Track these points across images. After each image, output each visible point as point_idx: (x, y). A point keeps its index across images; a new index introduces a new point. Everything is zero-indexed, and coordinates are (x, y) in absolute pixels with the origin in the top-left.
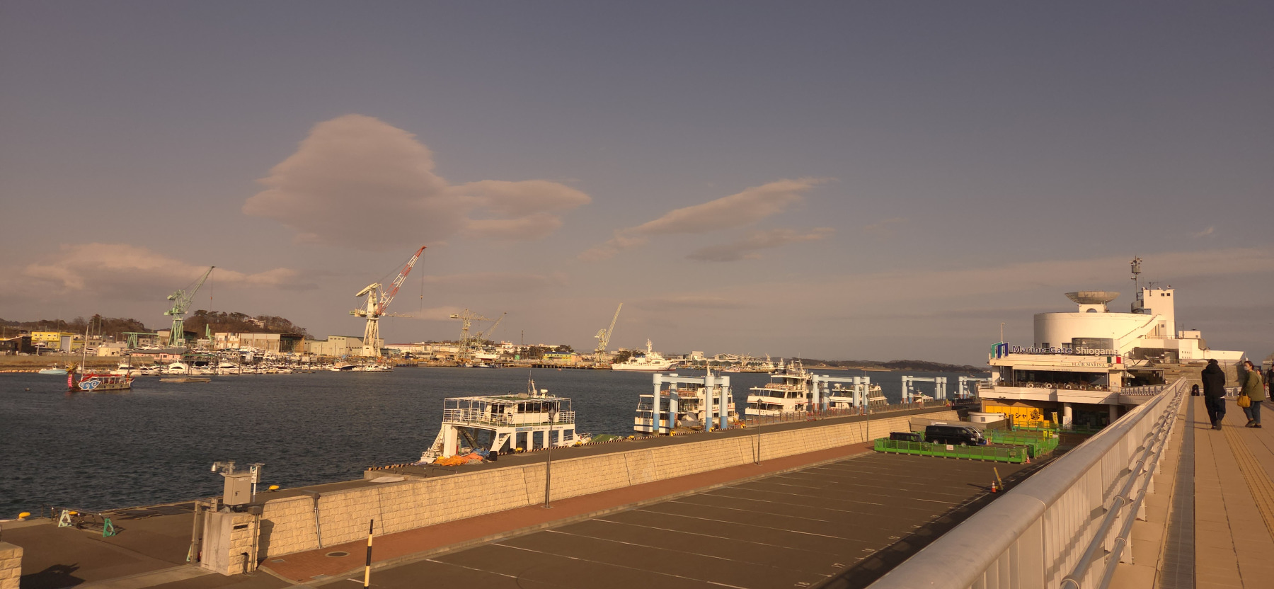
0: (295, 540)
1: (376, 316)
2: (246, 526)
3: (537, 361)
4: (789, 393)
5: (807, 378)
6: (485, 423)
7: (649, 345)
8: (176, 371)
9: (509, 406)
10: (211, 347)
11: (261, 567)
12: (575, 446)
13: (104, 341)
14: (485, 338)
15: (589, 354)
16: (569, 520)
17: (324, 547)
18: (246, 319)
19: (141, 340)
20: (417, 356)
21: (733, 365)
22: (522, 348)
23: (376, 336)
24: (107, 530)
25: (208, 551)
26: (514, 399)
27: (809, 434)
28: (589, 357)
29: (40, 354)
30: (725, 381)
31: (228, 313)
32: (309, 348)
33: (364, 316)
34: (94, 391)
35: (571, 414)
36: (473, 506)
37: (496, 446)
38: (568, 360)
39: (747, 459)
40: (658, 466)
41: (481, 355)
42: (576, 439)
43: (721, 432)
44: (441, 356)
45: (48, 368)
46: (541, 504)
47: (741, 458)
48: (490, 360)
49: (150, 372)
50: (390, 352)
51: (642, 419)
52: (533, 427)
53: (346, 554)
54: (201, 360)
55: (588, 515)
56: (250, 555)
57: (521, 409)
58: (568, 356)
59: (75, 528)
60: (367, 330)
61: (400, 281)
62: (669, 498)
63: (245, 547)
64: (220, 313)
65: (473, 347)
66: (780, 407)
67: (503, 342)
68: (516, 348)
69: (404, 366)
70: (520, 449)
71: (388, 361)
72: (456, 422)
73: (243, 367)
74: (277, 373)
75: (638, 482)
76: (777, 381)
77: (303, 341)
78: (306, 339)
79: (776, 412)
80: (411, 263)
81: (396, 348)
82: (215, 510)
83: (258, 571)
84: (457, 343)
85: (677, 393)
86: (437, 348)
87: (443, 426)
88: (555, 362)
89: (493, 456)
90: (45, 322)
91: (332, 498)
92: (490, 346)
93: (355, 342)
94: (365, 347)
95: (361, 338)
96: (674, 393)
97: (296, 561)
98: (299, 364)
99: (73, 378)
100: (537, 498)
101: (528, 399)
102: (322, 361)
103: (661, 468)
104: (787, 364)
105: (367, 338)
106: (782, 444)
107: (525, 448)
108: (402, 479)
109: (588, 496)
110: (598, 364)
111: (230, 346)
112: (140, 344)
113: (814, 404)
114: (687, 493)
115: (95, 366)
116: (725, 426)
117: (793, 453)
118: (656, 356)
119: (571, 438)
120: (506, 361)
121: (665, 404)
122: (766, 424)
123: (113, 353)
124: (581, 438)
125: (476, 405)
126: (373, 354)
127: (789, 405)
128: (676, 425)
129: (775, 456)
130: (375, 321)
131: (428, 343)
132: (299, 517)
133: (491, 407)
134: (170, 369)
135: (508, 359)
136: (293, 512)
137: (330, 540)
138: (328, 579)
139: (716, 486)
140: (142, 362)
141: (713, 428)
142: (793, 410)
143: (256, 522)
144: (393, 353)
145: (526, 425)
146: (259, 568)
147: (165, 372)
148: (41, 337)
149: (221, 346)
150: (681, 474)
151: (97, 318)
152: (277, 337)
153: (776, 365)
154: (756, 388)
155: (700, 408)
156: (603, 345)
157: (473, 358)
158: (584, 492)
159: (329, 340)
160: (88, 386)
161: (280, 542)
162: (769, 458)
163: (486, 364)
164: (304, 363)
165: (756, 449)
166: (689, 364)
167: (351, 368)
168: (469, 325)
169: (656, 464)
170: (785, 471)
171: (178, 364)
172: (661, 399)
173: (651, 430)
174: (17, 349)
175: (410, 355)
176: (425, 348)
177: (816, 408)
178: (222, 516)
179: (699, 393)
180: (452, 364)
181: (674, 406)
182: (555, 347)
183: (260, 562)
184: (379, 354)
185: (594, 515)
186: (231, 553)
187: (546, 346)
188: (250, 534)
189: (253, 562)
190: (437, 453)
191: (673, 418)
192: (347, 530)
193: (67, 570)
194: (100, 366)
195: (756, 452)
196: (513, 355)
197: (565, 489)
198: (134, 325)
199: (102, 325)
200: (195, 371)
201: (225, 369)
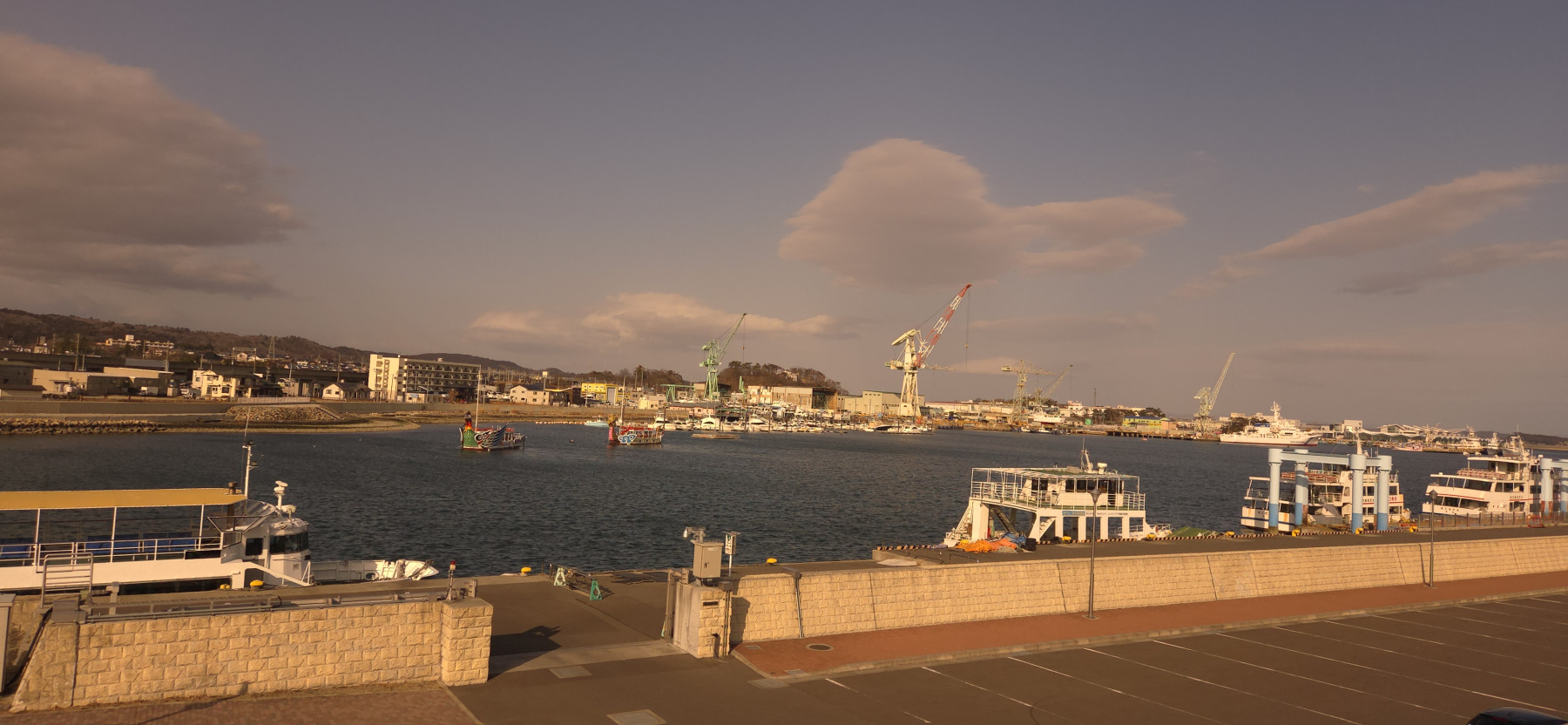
0: (774, 625)
1: (914, 369)
2: (716, 603)
3: (1115, 428)
4: (1499, 485)
5: (1532, 462)
6: (1023, 502)
7: (1276, 409)
8: (708, 426)
9: (1054, 482)
10: (744, 402)
11: (734, 653)
12: (1146, 539)
13: (645, 393)
14: (1045, 396)
15: (1187, 420)
16: (1119, 638)
17: (807, 637)
18: (779, 372)
19: (679, 393)
20: (963, 417)
21: (1410, 441)
22: (1095, 411)
23: (914, 392)
24: (593, 594)
25: (680, 627)
26: (1062, 473)
27: (1524, 547)
28: (1187, 424)
29: (588, 406)
30: (1385, 462)
31: (762, 365)
32: (842, 404)
33: (901, 368)
34: (632, 444)
35: (1140, 498)
36: (989, 607)
37: (1036, 533)
38: (1158, 427)
39: (1412, 576)
40: (1260, 576)
41: (1040, 417)
42: (1147, 531)
43: (1374, 535)
44: (991, 418)
45: (593, 420)
46: (1083, 612)
47: (1400, 576)
48: (1053, 424)
49: (684, 427)
50: (932, 412)
51: (1253, 511)
52: (1086, 511)
53: (828, 648)
54: (734, 415)
55: (1148, 634)
56: (722, 637)
57: (1069, 487)
58: (1157, 422)
59: (568, 588)
60: (904, 385)
61: (941, 326)
62: (1275, 622)
63: (716, 628)
64: (754, 364)
65: (1031, 408)
66: (1483, 504)
67: (1070, 402)
68: (1087, 410)
69: (947, 428)
70: (1068, 538)
71: (929, 422)
72: (986, 499)
73: (773, 424)
74: (808, 431)
75: (1228, 596)
76: (1477, 465)
77: (836, 397)
78: (839, 394)
79: (1475, 512)
80: (954, 306)
81: (939, 406)
82: (686, 581)
83: (730, 656)
84: (1011, 402)
85: (1307, 477)
86: (986, 408)
87: (970, 502)
88: (1139, 429)
89: (1031, 544)
90: (594, 374)
91: (815, 580)
92: (1053, 407)
93: (891, 398)
94: (903, 404)
95: (898, 394)
96: (1302, 476)
97: (774, 649)
98: (831, 423)
99: (614, 432)
100: (1076, 604)
101: (1080, 474)
102: (856, 419)
103: (1265, 579)
104: (1504, 442)
105: (905, 394)
106: (1474, 560)
107: (1075, 537)
108: (914, 563)
109: (1150, 609)
110: (1199, 434)
111: (762, 400)
112: (678, 397)
113: (1543, 502)
114: (1304, 619)
115: (634, 420)
116: (1383, 527)
117: (1494, 574)
118: (1288, 425)
119: (1141, 529)
120: (1073, 426)
121: (1288, 491)
122: (1454, 529)
123: (652, 406)
124: (1157, 530)
125: (1010, 478)
126: (911, 413)
127: (1498, 503)
128: (1305, 521)
129: (1461, 577)
130: (913, 374)
131: (976, 402)
132: (778, 598)
133: (1030, 482)
134: (703, 425)
135: (1076, 424)
136: (770, 591)
137: (814, 629)
138: (804, 676)
139: (1354, 613)
140: (678, 416)
141: (1361, 529)
142: (1507, 510)
143: (727, 600)
144: (934, 412)
145: (1077, 507)
146: (732, 653)
147: (698, 427)
148: (590, 389)
149: (754, 400)
150: (1298, 590)
151: (640, 369)
152: (809, 391)
153: (1484, 443)
154: (1441, 475)
155: (1344, 499)
156: (1206, 410)
157: (1031, 421)
158: (1146, 603)
159: (864, 395)
160: (626, 439)
161: (756, 625)
162: (1452, 578)
163: (1046, 429)
164: (836, 422)
165: (1426, 564)
166: (1338, 438)
167: (886, 428)
168: (1025, 380)
169: (1257, 574)
170: (1476, 600)
171: (710, 419)
172: (1281, 483)
173: (1266, 525)
174: (569, 401)
175: (955, 416)
176: (973, 408)
177: (1547, 509)
178: (692, 590)
179: (1343, 479)
180: (1004, 428)
181: (1301, 495)
182: (1139, 409)
183: (733, 646)
184: (918, 414)
185: (1157, 635)
186: (701, 632)
187: (1127, 408)
188: (721, 613)
189: (725, 645)
190: (964, 536)
191: (1300, 512)
192: (832, 619)
193: (548, 632)
194: (640, 419)
195: (1427, 569)
196: (1083, 419)
197: (1119, 596)
198: (672, 377)
199: (645, 377)
200: (726, 427)
201: (756, 426)
